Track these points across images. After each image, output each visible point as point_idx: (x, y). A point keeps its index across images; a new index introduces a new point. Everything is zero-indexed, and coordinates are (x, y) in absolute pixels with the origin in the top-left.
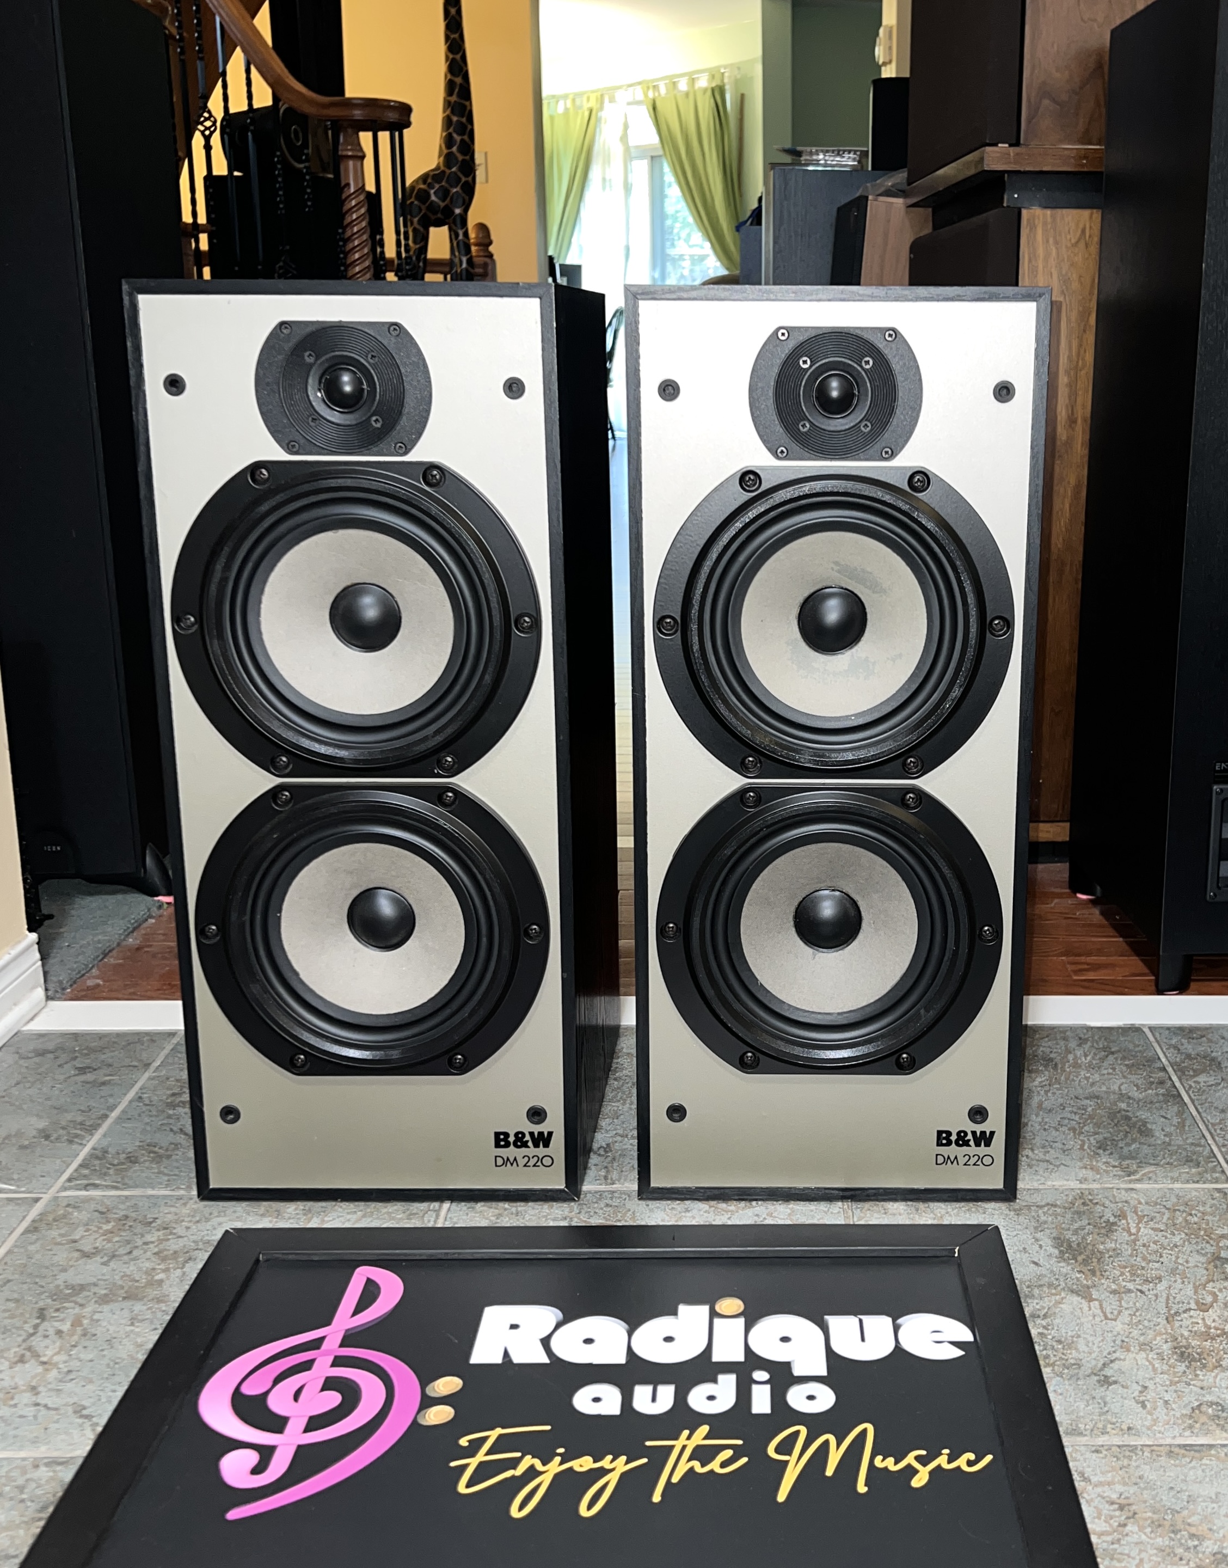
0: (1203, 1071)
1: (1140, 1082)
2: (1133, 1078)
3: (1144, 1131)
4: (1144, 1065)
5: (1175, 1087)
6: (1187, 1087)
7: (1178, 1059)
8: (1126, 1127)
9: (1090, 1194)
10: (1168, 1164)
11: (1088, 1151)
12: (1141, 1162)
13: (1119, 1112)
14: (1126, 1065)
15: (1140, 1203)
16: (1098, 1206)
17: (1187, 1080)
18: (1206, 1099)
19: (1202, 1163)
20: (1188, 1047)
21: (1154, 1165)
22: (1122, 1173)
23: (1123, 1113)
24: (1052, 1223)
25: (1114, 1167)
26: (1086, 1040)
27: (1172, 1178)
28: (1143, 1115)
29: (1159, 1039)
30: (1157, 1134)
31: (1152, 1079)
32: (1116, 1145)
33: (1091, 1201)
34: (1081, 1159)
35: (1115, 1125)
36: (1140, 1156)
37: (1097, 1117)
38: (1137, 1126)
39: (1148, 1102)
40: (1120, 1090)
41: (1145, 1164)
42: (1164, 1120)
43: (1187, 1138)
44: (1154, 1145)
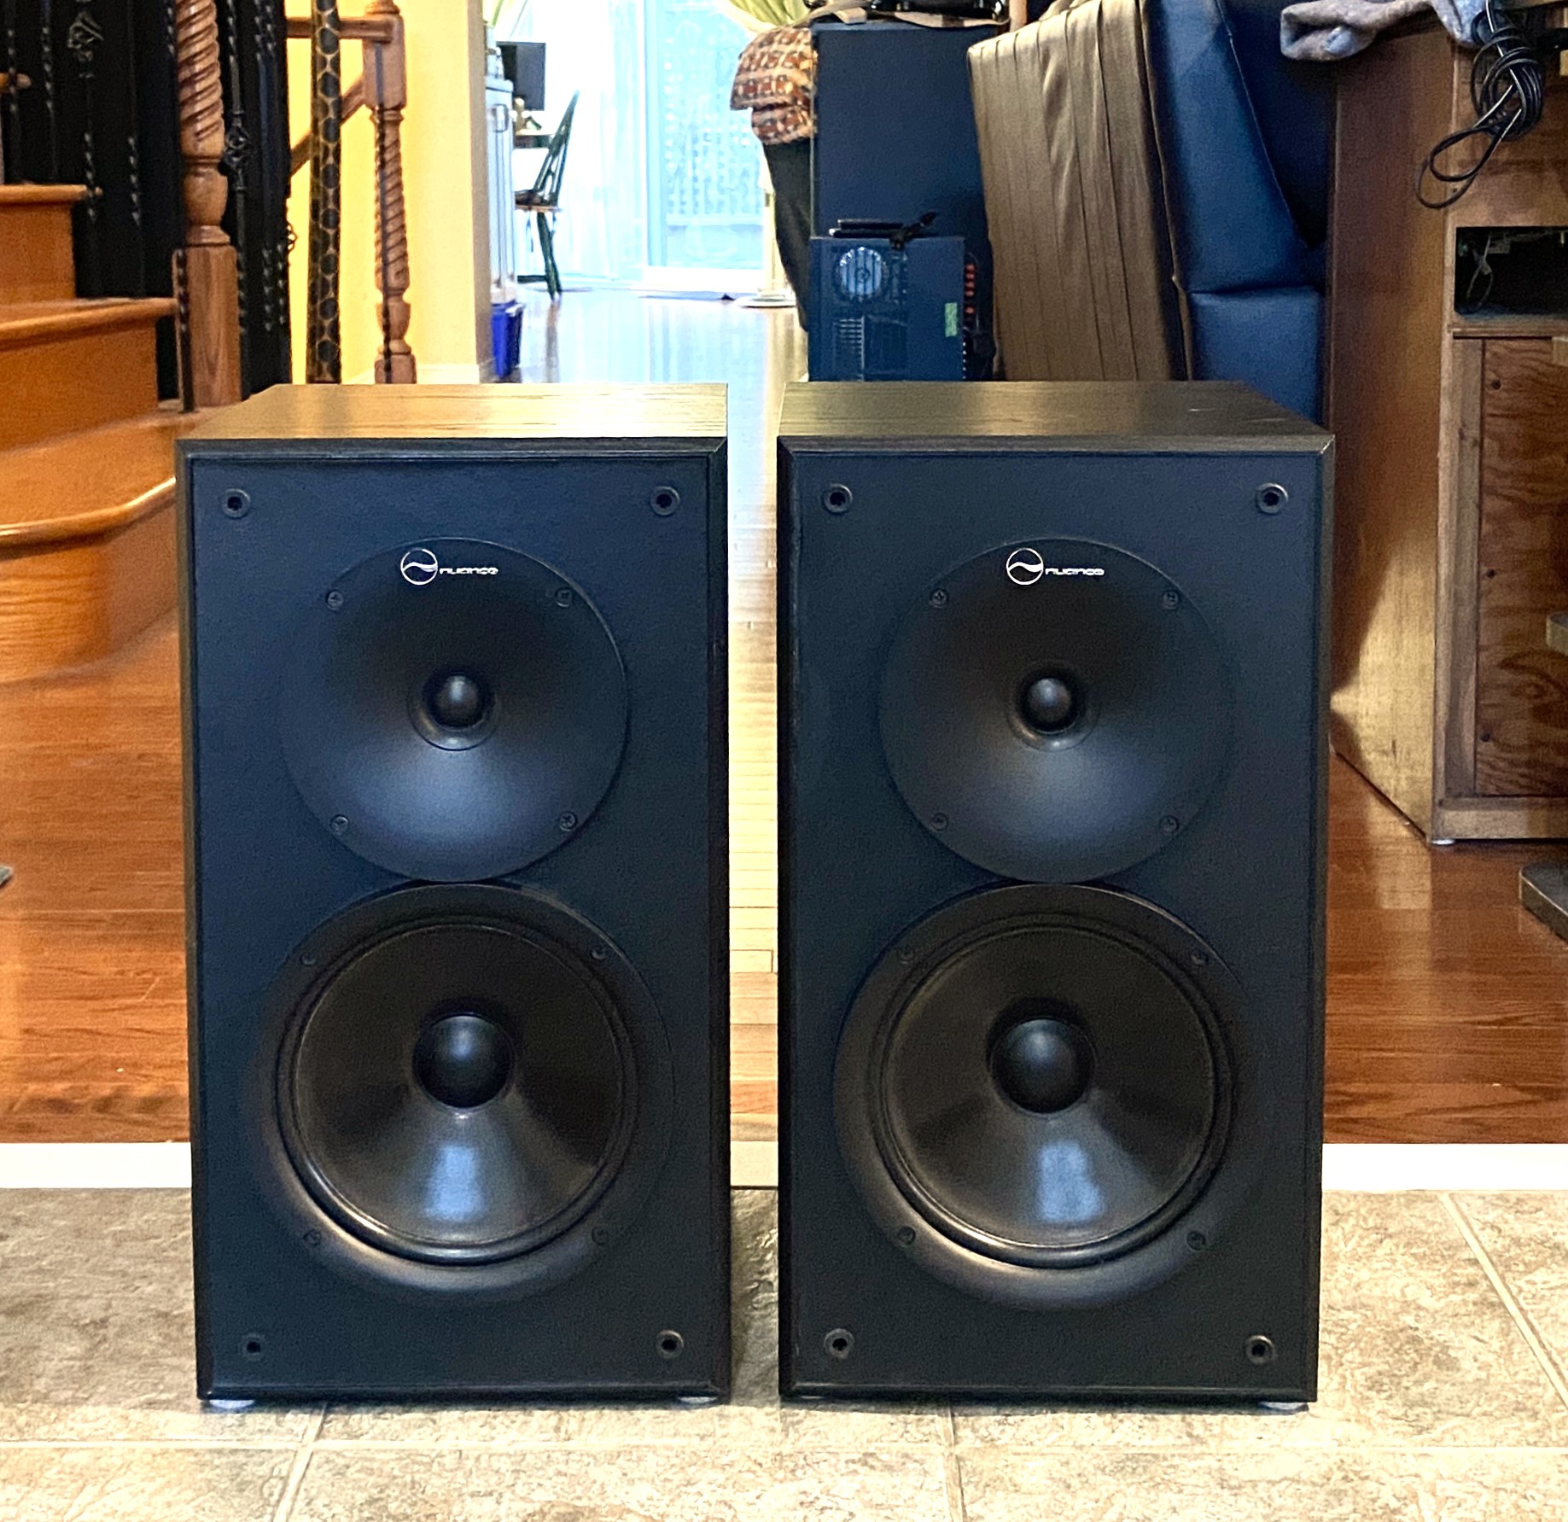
0: (1543, 1264)
1: (1436, 1282)
2: (1426, 1275)
3: (1446, 1362)
4: (1443, 1256)
5: (1493, 1289)
6: (1515, 1291)
7: (1499, 1247)
8: (1414, 1355)
9: (1355, 1461)
10: (1485, 1414)
11: (1352, 1393)
12: (1439, 1411)
13: (1401, 1331)
14: (1413, 1255)
15: (1441, 1477)
16: (1368, 1483)
17: (1515, 1279)
18: (1547, 1310)
19: (1543, 1413)
20: (1518, 1226)
21: (1463, 1415)
22: (1411, 1429)
23: (1410, 1331)
25: (1396, 1418)
26: (1349, 1214)
27: (1492, 1437)
28: (1443, 1334)
29: (1466, 1213)
30: (1466, 1364)
31: (1456, 1279)
32: (1399, 1383)
33: (1356, 1473)
34: (1341, 1406)
35: (1397, 1351)
36: (1440, 1400)
37: (1365, 1339)
38: (1433, 1353)
39: (1450, 1313)
40: (1403, 1295)
41: (1448, 1413)
42: (1477, 1343)
43: (1516, 1373)
44: (1462, 1383)
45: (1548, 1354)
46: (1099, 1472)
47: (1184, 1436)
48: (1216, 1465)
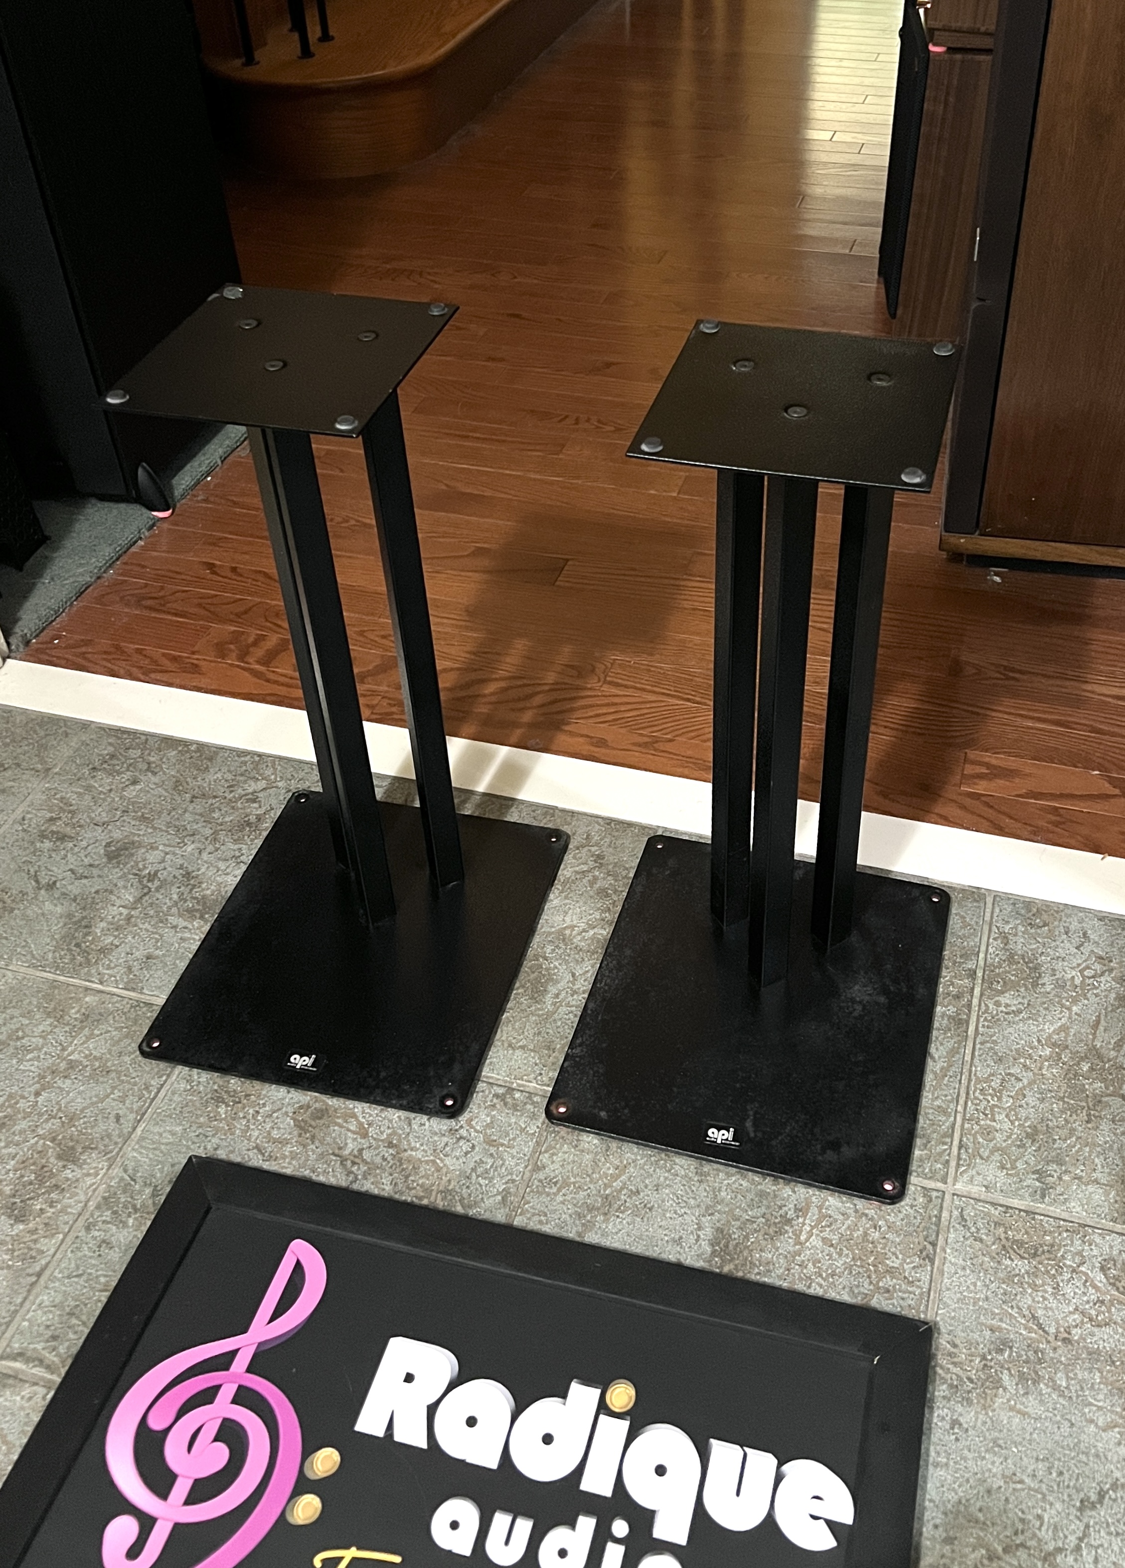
0: (1015, 986)
4: (955, 963)
5: (969, 1006)
6: (983, 1008)
7: (996, 960)
17: (989, 998)
18: (992, 1036)
19: (933, 1143)
20: (1019, 944)
24: (727, 1205)
29: (995, 918)
31: (951, 989)
43: (937, 1098)
45: (970, 1080)
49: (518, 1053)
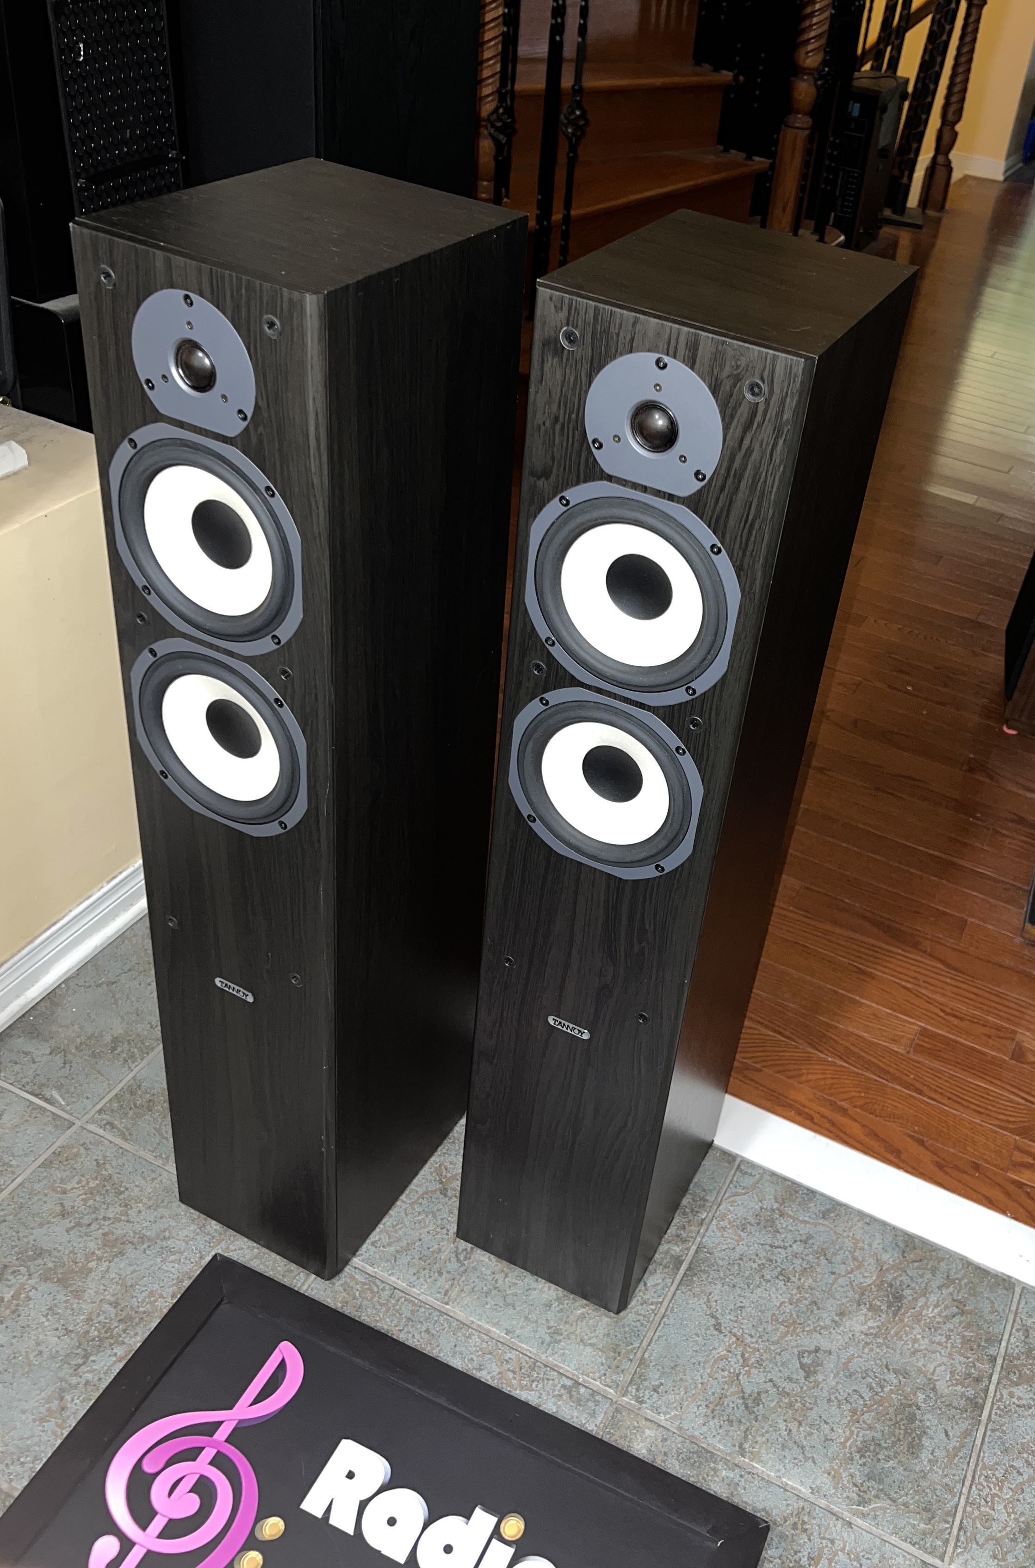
0: (1029, 1380)
1: (959, 1369)
2: (958, 1360)
3: (914, 1449)
4: (979, 1346)
5: (986, 1391)
6: (998, 1396)
7: (1017, 1351)
8: (902, 1431)
9: (809, 1513)
10: (906, 1505)
11: (847, 1450)
12: (882, 1490)
13: (910, 1406)
14: (964, 1337)
15: (843, 1550)
16: (803, 1535)
18: (1002, 1425)
19: (937, 1519)
21: (892, 1500)
22: (856, 1497)
23: (915, 1408)
25: (855, 1485)
26: (953, 1281)
27: (895, 1527)
28: (930, 1420)
29: (1020, 1310)
30: (925, 1455)
31: (973, 1371)
32: (877, 1454)
33: (804, 1523)
34: (834, 1459)
35: (897, 1422)
36: (887, 1481)
37: (886, 1404)
38: (914, 1435)
39: (947, 1403)
40: (933, 1373)
41: (885, 1494)
42: (943, 1436)
43: (945, 1476)
44: (911, 1471)
45: (977, 1465)
46: (675, 1456)
47: (737, 1445)
48: (736, 1480)
49: (589, 1350)
